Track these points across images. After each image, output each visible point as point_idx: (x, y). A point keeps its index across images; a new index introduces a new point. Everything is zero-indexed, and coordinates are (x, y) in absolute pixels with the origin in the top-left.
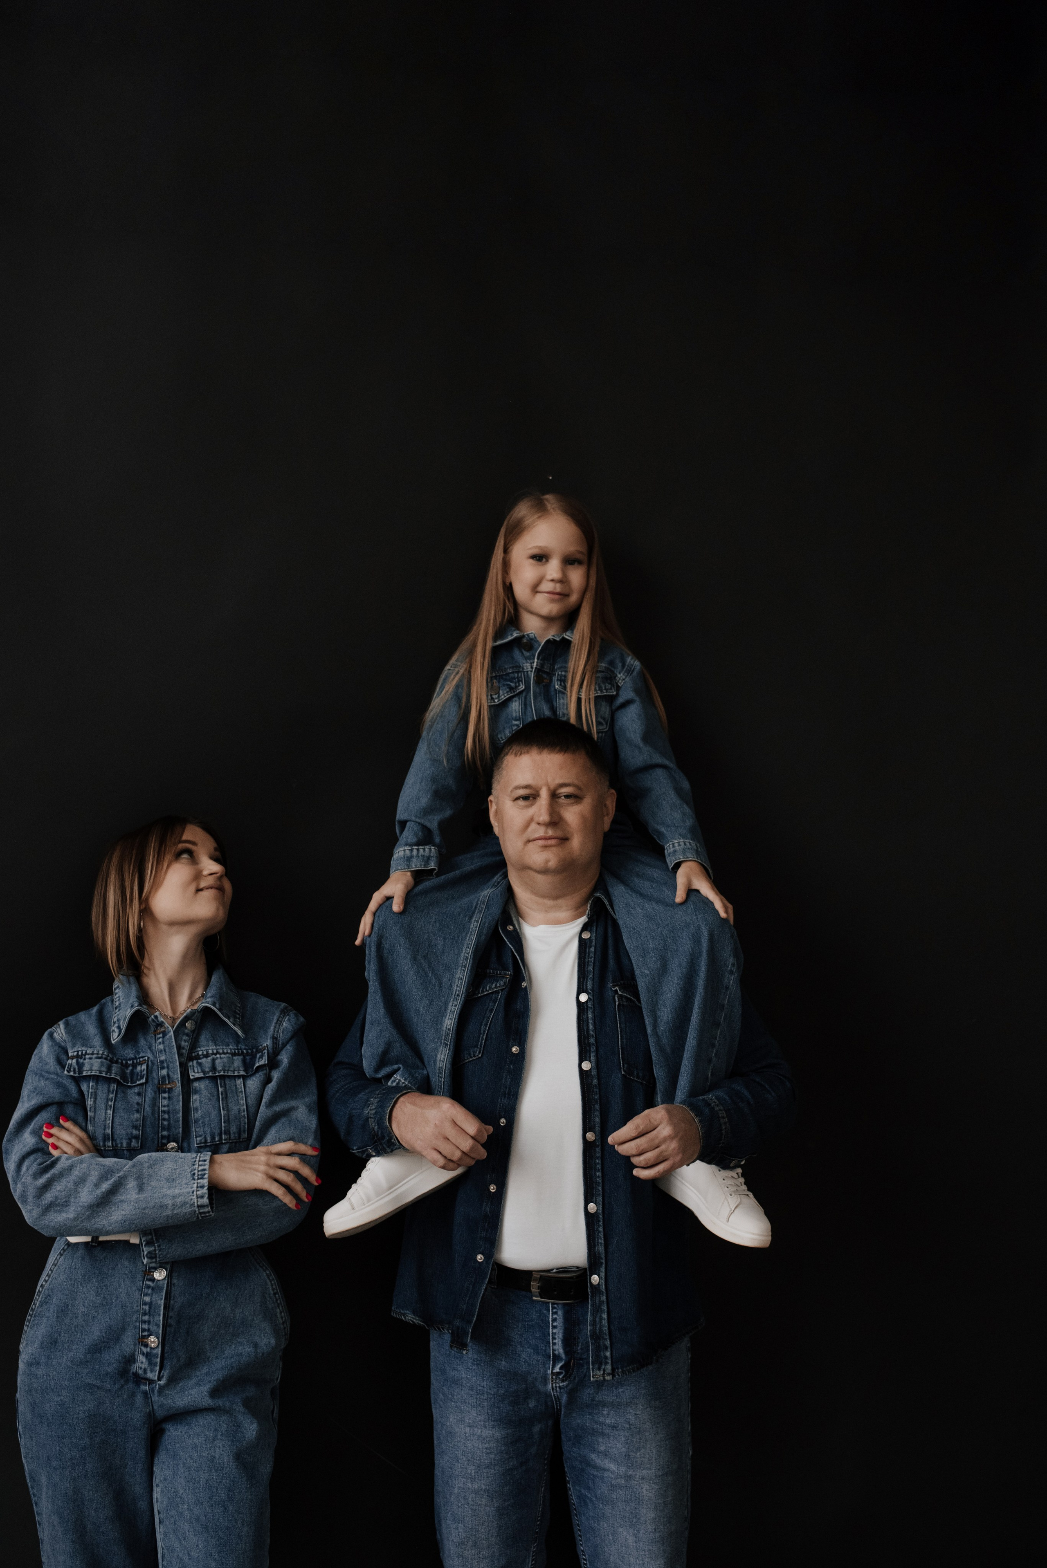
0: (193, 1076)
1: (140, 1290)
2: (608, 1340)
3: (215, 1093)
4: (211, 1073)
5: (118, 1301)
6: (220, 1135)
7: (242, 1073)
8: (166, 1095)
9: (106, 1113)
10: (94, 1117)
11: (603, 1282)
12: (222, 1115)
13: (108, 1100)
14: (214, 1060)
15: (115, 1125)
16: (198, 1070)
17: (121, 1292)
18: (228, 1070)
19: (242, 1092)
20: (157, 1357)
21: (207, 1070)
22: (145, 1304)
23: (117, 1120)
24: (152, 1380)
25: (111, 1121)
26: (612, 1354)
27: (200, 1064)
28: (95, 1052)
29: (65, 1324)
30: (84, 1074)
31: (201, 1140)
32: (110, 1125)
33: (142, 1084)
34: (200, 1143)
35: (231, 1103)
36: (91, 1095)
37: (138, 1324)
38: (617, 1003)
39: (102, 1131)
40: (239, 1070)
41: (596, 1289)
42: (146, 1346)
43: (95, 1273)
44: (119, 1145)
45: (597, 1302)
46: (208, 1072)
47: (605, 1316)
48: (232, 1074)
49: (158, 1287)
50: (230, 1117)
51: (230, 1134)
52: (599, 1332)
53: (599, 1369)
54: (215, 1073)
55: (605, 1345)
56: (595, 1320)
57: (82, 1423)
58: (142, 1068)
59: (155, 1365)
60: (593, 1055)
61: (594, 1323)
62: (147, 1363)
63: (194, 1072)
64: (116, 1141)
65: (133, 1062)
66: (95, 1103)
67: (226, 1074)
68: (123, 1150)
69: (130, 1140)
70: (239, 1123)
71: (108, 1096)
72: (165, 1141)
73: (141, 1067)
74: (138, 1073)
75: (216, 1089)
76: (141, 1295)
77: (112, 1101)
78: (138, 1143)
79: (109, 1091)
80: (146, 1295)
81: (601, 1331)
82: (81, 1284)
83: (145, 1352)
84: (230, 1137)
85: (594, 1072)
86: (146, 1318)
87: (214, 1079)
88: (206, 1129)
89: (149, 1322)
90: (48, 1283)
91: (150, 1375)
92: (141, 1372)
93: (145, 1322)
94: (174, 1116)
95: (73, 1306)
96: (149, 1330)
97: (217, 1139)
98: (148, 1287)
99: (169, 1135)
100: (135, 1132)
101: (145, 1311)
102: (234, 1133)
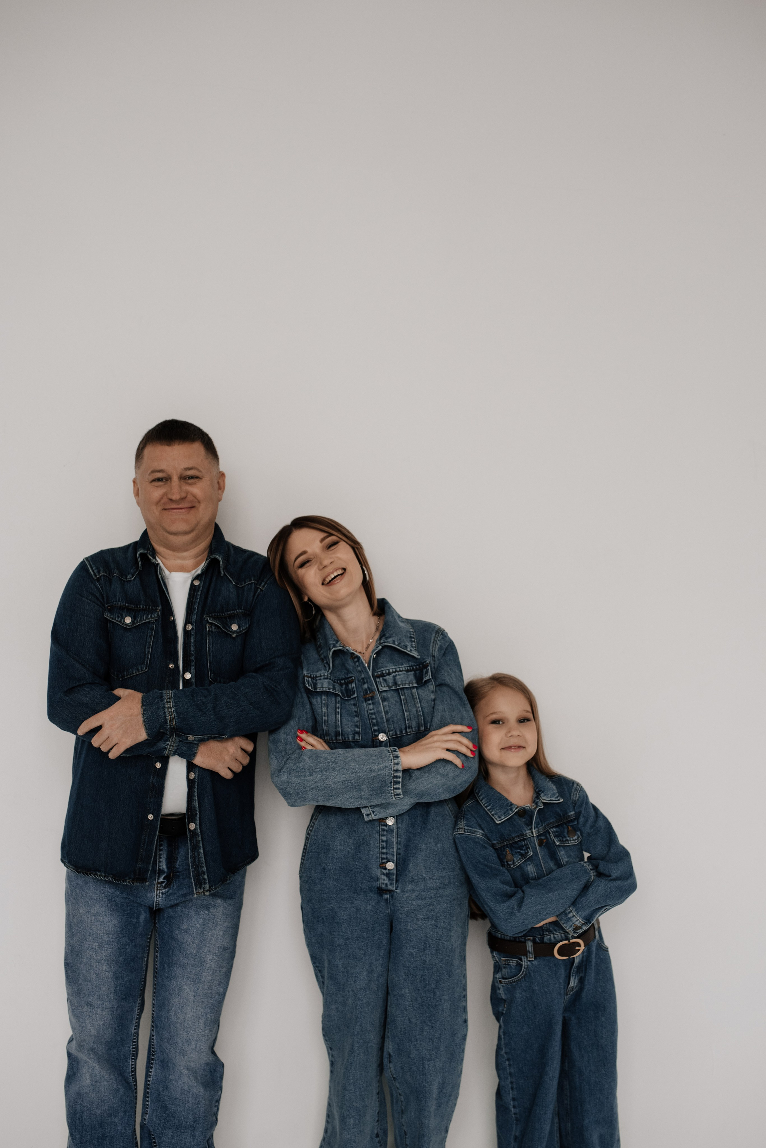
0: (381, 689)
1: (378, 832)
2: (205, 867)
3: (399, 700)
4: (393, 687)
5: (364, 841)
6: (406, 729)
7: (415, 685)
8: (370, 702)
9: (336, 717)
10: (328, 720)
11: (198, 827)
12: (406, 715)
13: (336, 708)
14: (394, 677)
15: (343, 725)
16: (384, 684)
17: (366, 835)
18: (405, 684)
19: (416, 698)
20: (394, 875)
21: (390, 684)
22: (383, 841)
23: (344, 721)
24: (392, 890)
25: (340, 723)
26: (208, 876)
27: (385, 680)
28: (322, 675)
29: (329, 857)
30: (318, 690)
31: (393, 733)
32: (340, 725)
33: (355, 698)
34: (393, 736)
35: (410, 706)
36: (324, 705)
37: (379, 855)
38: (207, 630)
39: (334, 730)
40: (412, 683)
41: (193, 833)
42: (385, 869)
43: (345, 824)
44: (347, 739)
45: (195, 842)
46: (391, 687)
47: (202, 851)
48: (408, 686)
49: (390, 829)
50: (411, 716)
51: (412, 728)
52: (198, 862)
53: (200, 888)
54: (397, 687)
55: (203, 870)
56: (194, 855)
57: (346, 922)
58: (353, 686)
59: (393, 880)
60: (193, 668)
61: (193, 857)
62: (387, 880)
63: (382, 686)
64: (344, 736)
65: (345, 681)
66: (328, 710)
67: (404, 687)
68: (350, 742)
69: (354, 735)
70: (417, 720)
71: (336, 705)
72: (377, 733)
73: (351, 685)
74: (350, 690)
75: (398, 698)
76: (379, 836)
77: (339, 709)
78: (359, 737)
79: (336, 702)
80: (383, 835)
81: (199, 861)
82: (337, 831)
83: (385, 873)
84: (412, 730)
85: (193, 680)
86: (384, 851)
87: (397, 690)
88: (395, 726)
89: (387, 853)
90: (313, 832)
91: (390, 887)
92: (383, 886)
93: (383, 853)
94: (378, 715)
95: (333, 846)
96: (387, 858)
97: (404, 732)
98: (384, 830)
99: (379, 729)
100: (357, 729)
101: (383, 846)
102: (415, 727)
